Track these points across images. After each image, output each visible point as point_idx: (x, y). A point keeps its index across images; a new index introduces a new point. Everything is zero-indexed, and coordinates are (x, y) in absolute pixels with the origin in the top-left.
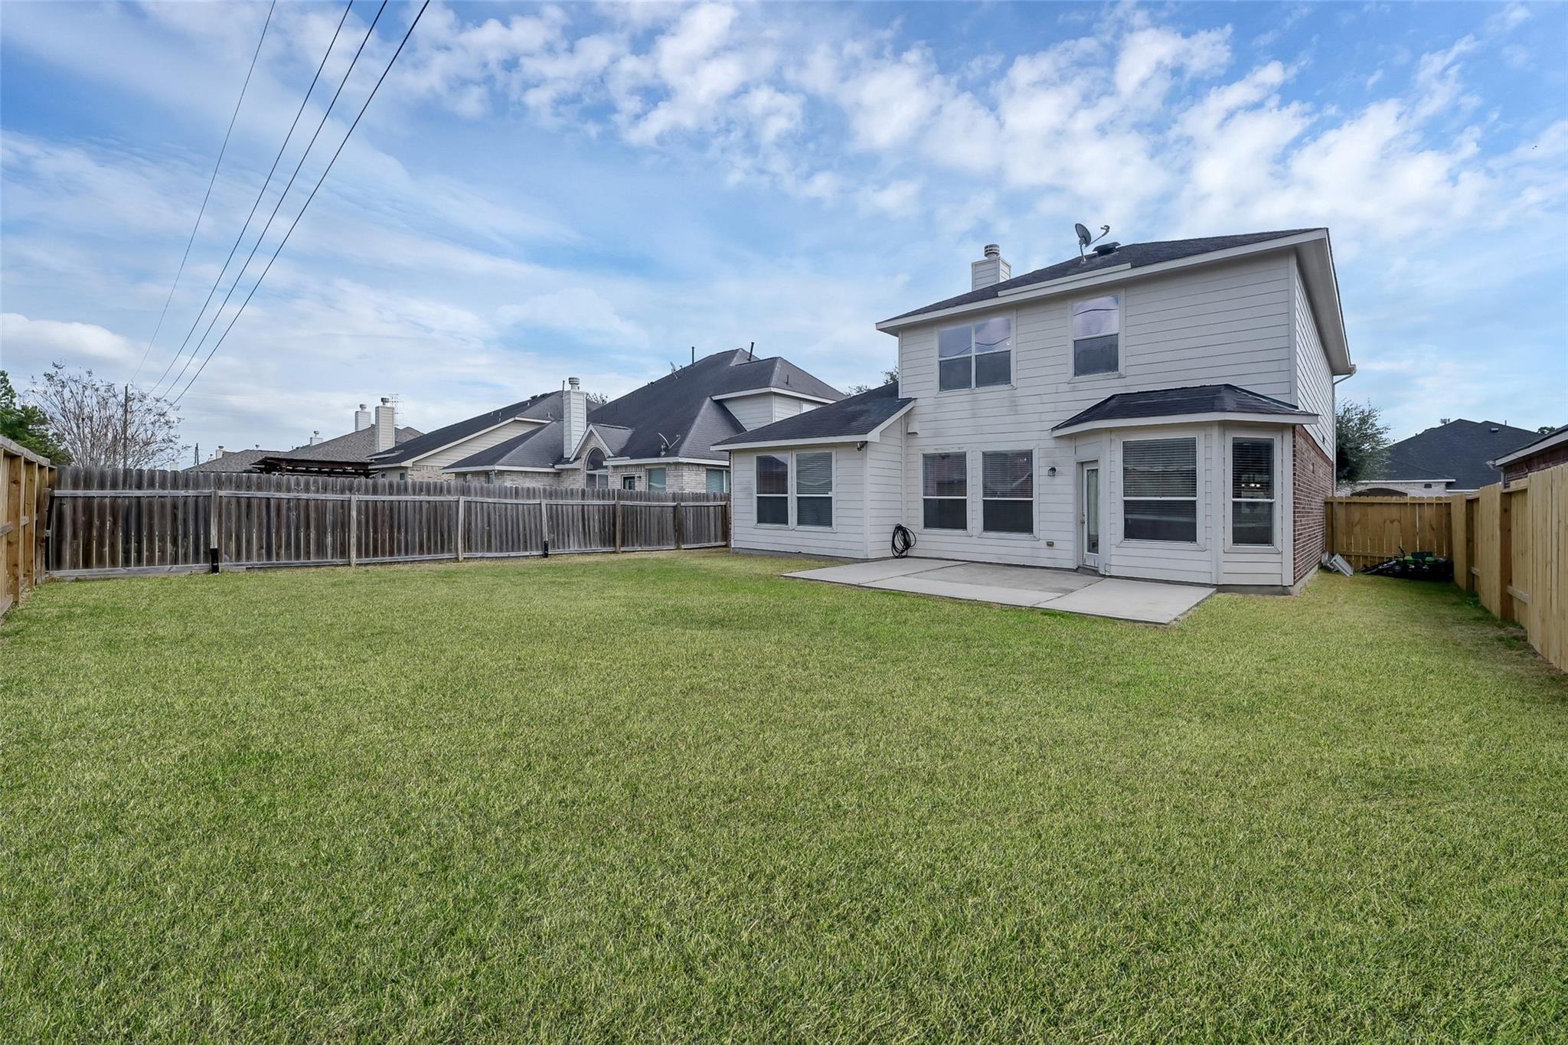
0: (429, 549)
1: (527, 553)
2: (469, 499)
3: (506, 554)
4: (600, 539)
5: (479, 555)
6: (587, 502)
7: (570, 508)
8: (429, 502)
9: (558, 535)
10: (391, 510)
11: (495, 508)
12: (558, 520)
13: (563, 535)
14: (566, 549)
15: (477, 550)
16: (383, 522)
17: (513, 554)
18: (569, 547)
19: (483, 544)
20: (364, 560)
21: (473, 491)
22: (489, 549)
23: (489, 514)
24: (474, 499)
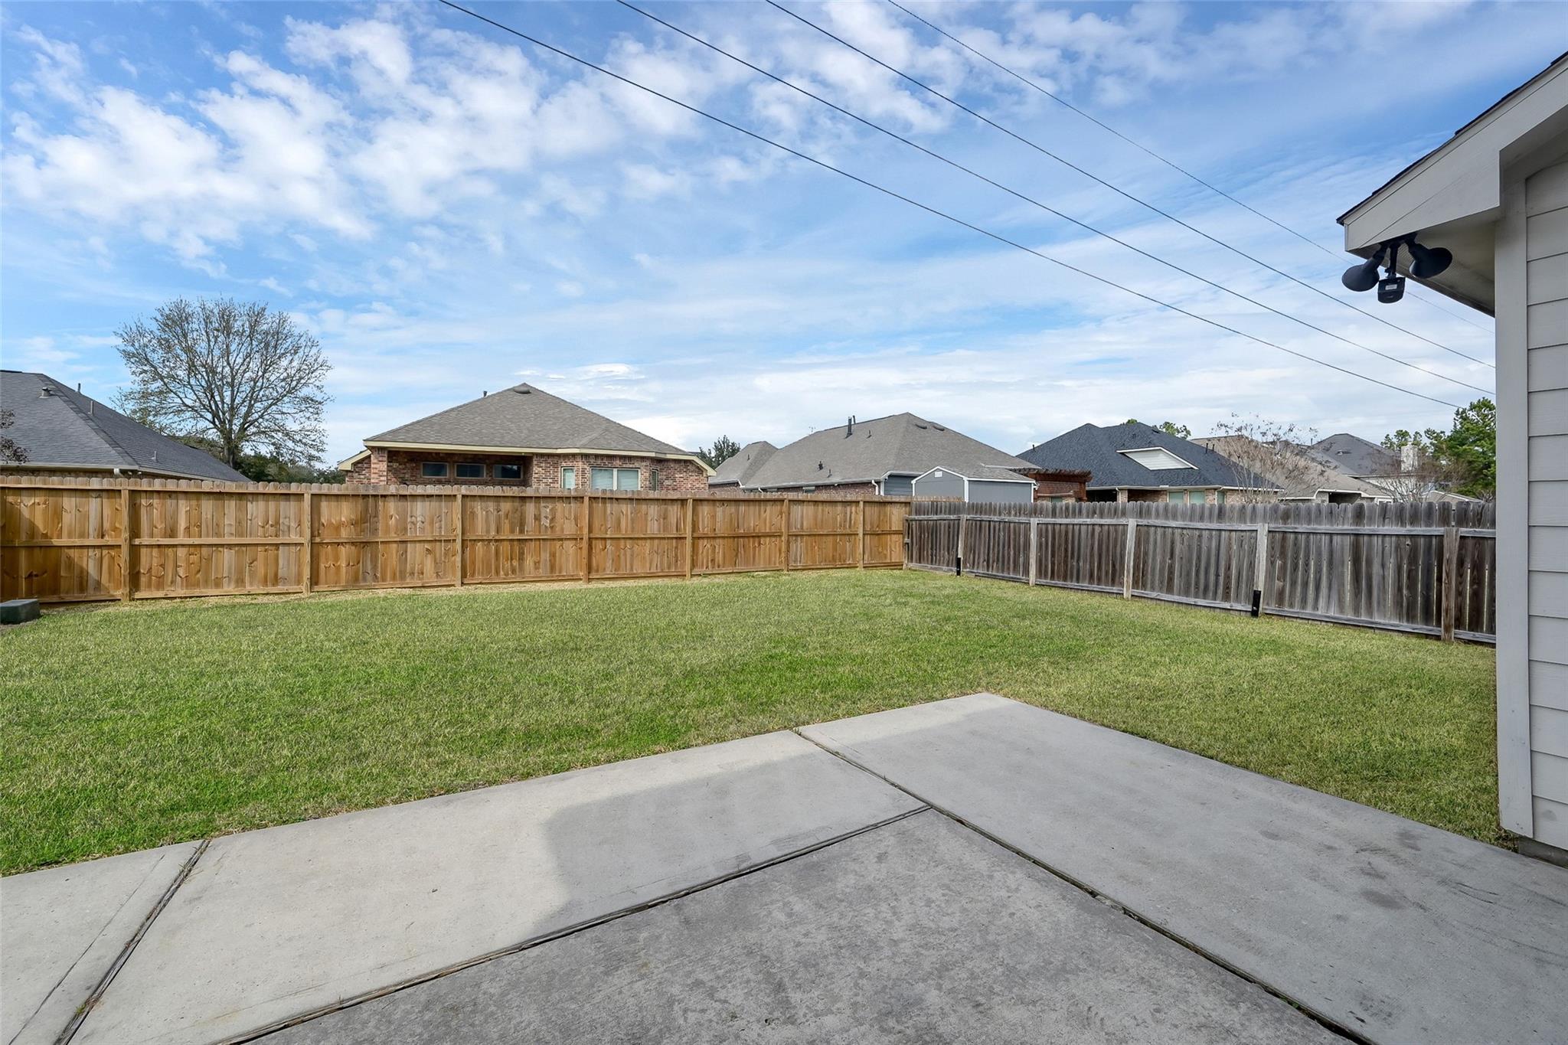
0: (1099, 579)
1: (1227, 605)
2: (1144, 522)
3: (1191, 600)
4: (1398, 603)
5: (1154, 595)
6: (1366, 529)
7: (1325, 539)
8: (1101, 525)
9: (1294, 583)
10: (1067, 533)
11: (1182, 535)
12: (1296, 558)
13: (1305, 584)
14: (1309, 610)
15: (1153, 589)
16: (1060, 545)
17: (1201, 602)
18: (1315, 607)
19: (1162, 582)
20: (1043, 581)
21: (1153, 513)
22: (1170, 590)
23: (1173, 543)
24: (1152, 521)
